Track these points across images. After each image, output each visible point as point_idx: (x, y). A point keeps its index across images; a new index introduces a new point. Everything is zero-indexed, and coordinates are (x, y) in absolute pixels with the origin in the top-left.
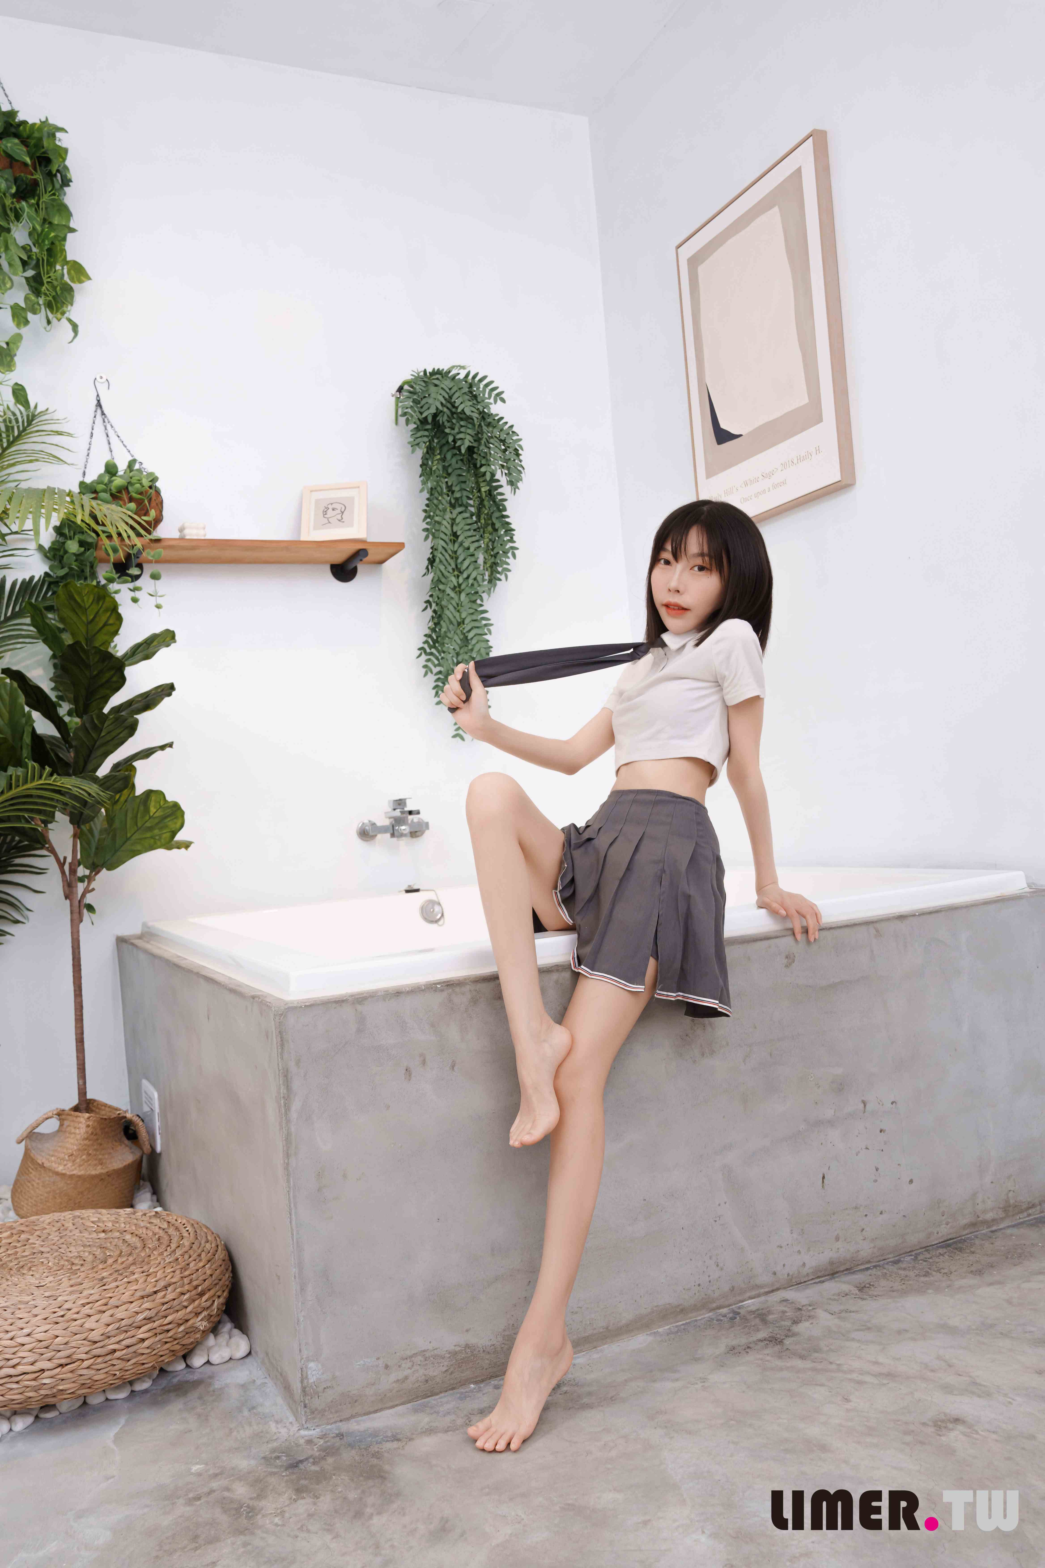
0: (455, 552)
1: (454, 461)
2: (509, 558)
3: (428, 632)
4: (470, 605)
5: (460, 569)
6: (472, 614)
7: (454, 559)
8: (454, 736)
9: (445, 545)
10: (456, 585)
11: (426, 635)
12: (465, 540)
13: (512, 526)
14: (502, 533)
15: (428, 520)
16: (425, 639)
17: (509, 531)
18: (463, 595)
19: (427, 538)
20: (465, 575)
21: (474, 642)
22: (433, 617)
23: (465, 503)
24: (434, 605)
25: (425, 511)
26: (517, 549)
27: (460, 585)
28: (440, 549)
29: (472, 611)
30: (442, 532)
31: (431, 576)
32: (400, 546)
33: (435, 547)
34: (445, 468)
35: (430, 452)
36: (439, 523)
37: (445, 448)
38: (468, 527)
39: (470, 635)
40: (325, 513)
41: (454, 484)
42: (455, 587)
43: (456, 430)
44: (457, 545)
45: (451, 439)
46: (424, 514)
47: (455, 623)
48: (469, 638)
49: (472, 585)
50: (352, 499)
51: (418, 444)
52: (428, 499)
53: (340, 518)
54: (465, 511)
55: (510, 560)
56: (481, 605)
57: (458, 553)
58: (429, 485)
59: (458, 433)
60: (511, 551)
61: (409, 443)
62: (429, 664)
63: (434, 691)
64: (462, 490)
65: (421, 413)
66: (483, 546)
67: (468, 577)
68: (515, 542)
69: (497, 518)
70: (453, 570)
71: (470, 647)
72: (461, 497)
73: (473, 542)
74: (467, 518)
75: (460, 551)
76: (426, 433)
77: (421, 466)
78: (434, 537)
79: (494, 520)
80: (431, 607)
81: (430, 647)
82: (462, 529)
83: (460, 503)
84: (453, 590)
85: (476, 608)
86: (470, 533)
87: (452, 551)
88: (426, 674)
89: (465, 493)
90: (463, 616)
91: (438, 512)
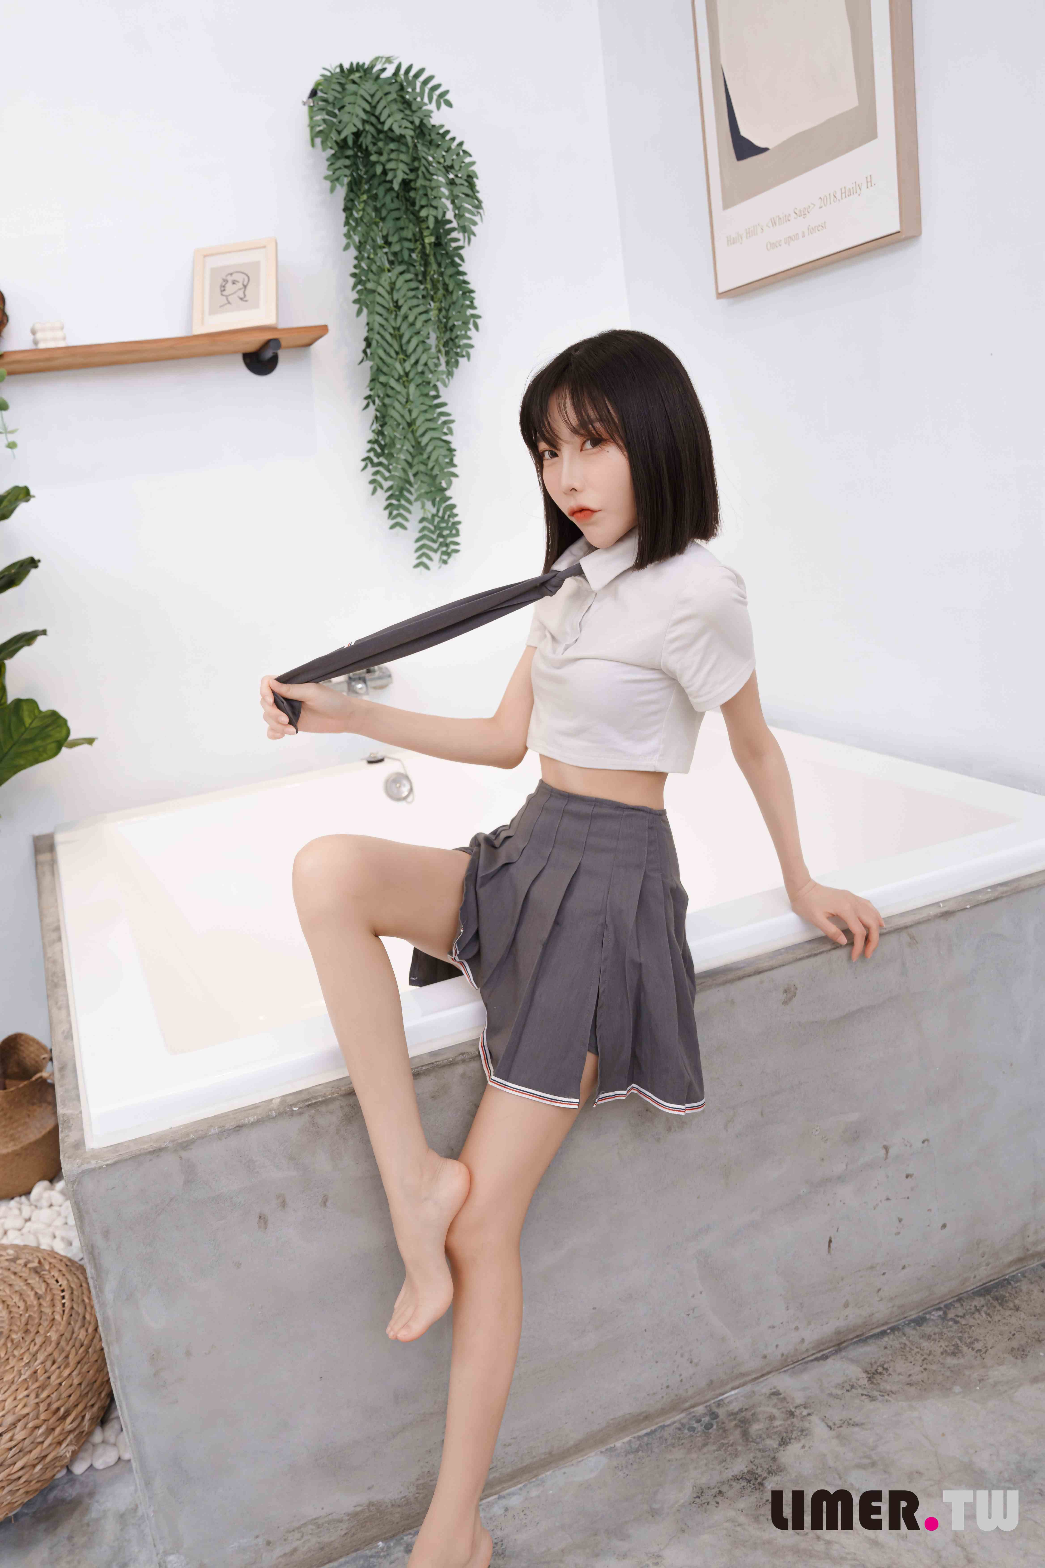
0: (399, 329)
1: (388, 199)
2: (470, 329)
3: (372, 436)
4: (422, 400)
5: (405, 351)
6: (425, 411)
7: (398, 338)
8: (416, 566)
9: (383, 322)
10: (402, 373)
11: (370, 442)
12: (409, 312)
13: (471, 287)
14: (459, 296)
15: (359, 287)
16: (369, 446)
17: (468, 293)
18: (412, 387)
19: (360, 312)
20: (412, 360)
21: (429, 448)
22: (376, 417)
23: (406, 258)
24: (377, 401)
25: (354, 275)
26: (479, 317)
27: (407, 374)
28: (377, 327)
29: (424, 408)
30: (378, 303)
31: (368, 364)
32: (322, 330)
33: (371, 324)
34: (377, 210)
35: (355, 188)
36: (374, 291)
37: (375, 182)
38: (411, 294)
39: (424, 440)
40: (222, 288)
41: (391, 232)
42: (400, 377)
43: (386, 157)
44: (399, 320)
45: (379, 170)
46: (352, 280)
47: (405, 426)
48: (423, 444)
49: (423, 373)
50: (257, 264)
51: (337, 179)
52: (356, 258)
53: (242, 296)
54: (408, 271)
55: (472, 333)
56: (437, 397)
57: (402, 330)
58: (356, 239)
59: (388, 161)
60: (472, 320)
61: (326, 178)
62: (378, 478)
63: (387, 512)
64: (401, 240)
65: (339, 133)
66: (433, 319)
67: (417, 362)
68: (474, 308)
69: (451, 276)
70: (397, 353)
71: (425, 456)
72: (401, 250)
73: (420, 314)
74: (411, 280)
75: (404, 328)
76: (347, 162)
77: (345, 210)
78: (369, 312)
79: (447, 280)
80: (374, 403)
81: (378, 455)
82: (404, 296)
83: (400, 260)
84: (398, 380)
85: (430, 404)
86: (415, 302)
87: (394, 328)
88: (374, 491)
89: (407, 244)
90: (414, 415)
91: (371, 276)
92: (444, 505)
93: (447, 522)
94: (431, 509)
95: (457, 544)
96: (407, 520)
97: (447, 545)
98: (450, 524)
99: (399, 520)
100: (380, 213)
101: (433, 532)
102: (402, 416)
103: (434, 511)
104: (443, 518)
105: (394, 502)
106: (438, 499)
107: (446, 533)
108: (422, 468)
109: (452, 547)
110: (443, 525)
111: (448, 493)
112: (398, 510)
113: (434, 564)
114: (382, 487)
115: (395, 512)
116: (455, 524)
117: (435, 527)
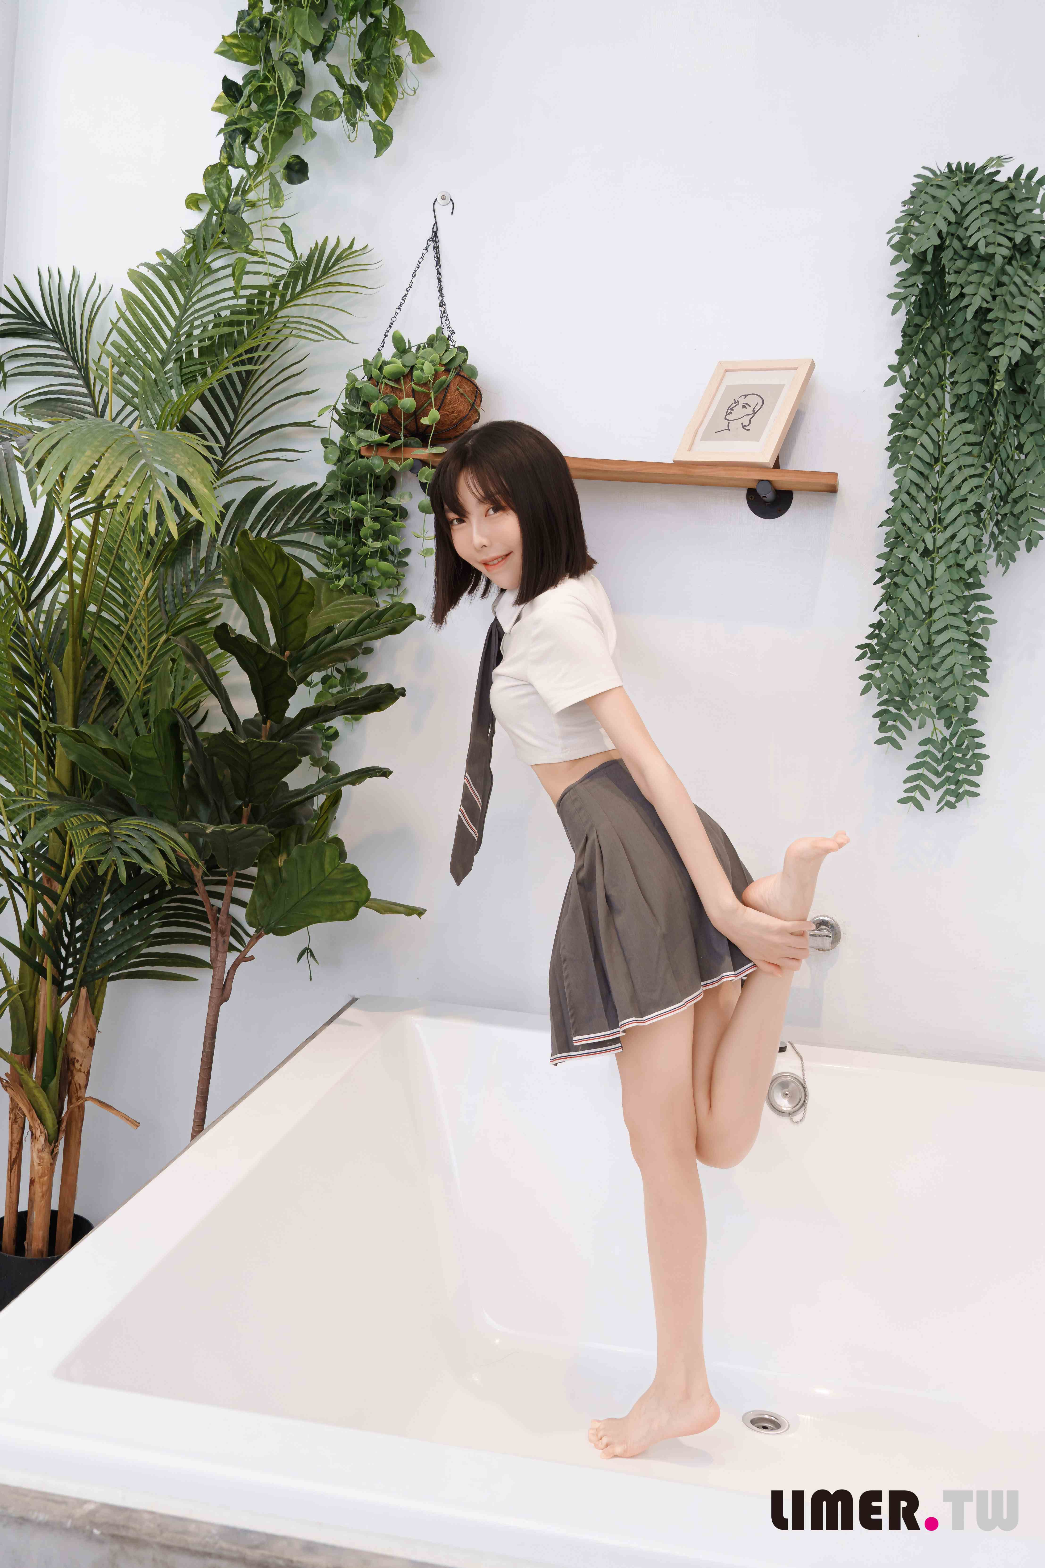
3: (879, 620)
5: (944, 520)
6: (951, 602)
7: (935, 501)
8: (902, 801)
11: (873, 625)
12: (959, 472)
15: (897, 433)
18: (943, 568)
19: (892, 461)
20: (949, 533)
21: (944, 652)
24: (888, 577)
25: (894, 417)
27: (938, 550)
32: (839, 481)
36: (915, 439)
38: (970, 449)
39: (939, 640)
40: (731, 411)
45: (954, 293)
46: (890, 423)
48: (935, 644)
50: (779, 387)
51: (904, 299)
53: (747, 423)
54: (972, 420)
56: (977, 585)
58: (908, 373)
59: (969, 281)
61: (891, 296)
62: (876, 674)
63: (877, 721)
64: (969, 380)
65: (922, 244)
67: (955, 537)
72: (969, 393)
73: (969, 477)
75: (949, 490)
76: (920, 280)
81: (882, 645)
82: (960, 450)
85: (961, 594)
86: (971, 460)
87: (935, 489)
88: (865, 691)
90: (935, 604)
91: (916, 421)
92: (964, 729)
93: (965, 752)
95: (976, 784)
96: (903, 737)
97: (958, 783)
98: (969, 756)
99: (893, 734)
101: (938, 761)
102: (918, 604)
103: (947, 733)
104: (958, 744)
105: (891, 709)
107: (960, 766)
109: (967, 787)
110: (958, 755)
111: (972, 715)
112: (895, 721)
113: (933, 805)
114: (878, 687)
115: (890, 723)
116: (979, 757)
117: (943, 755)
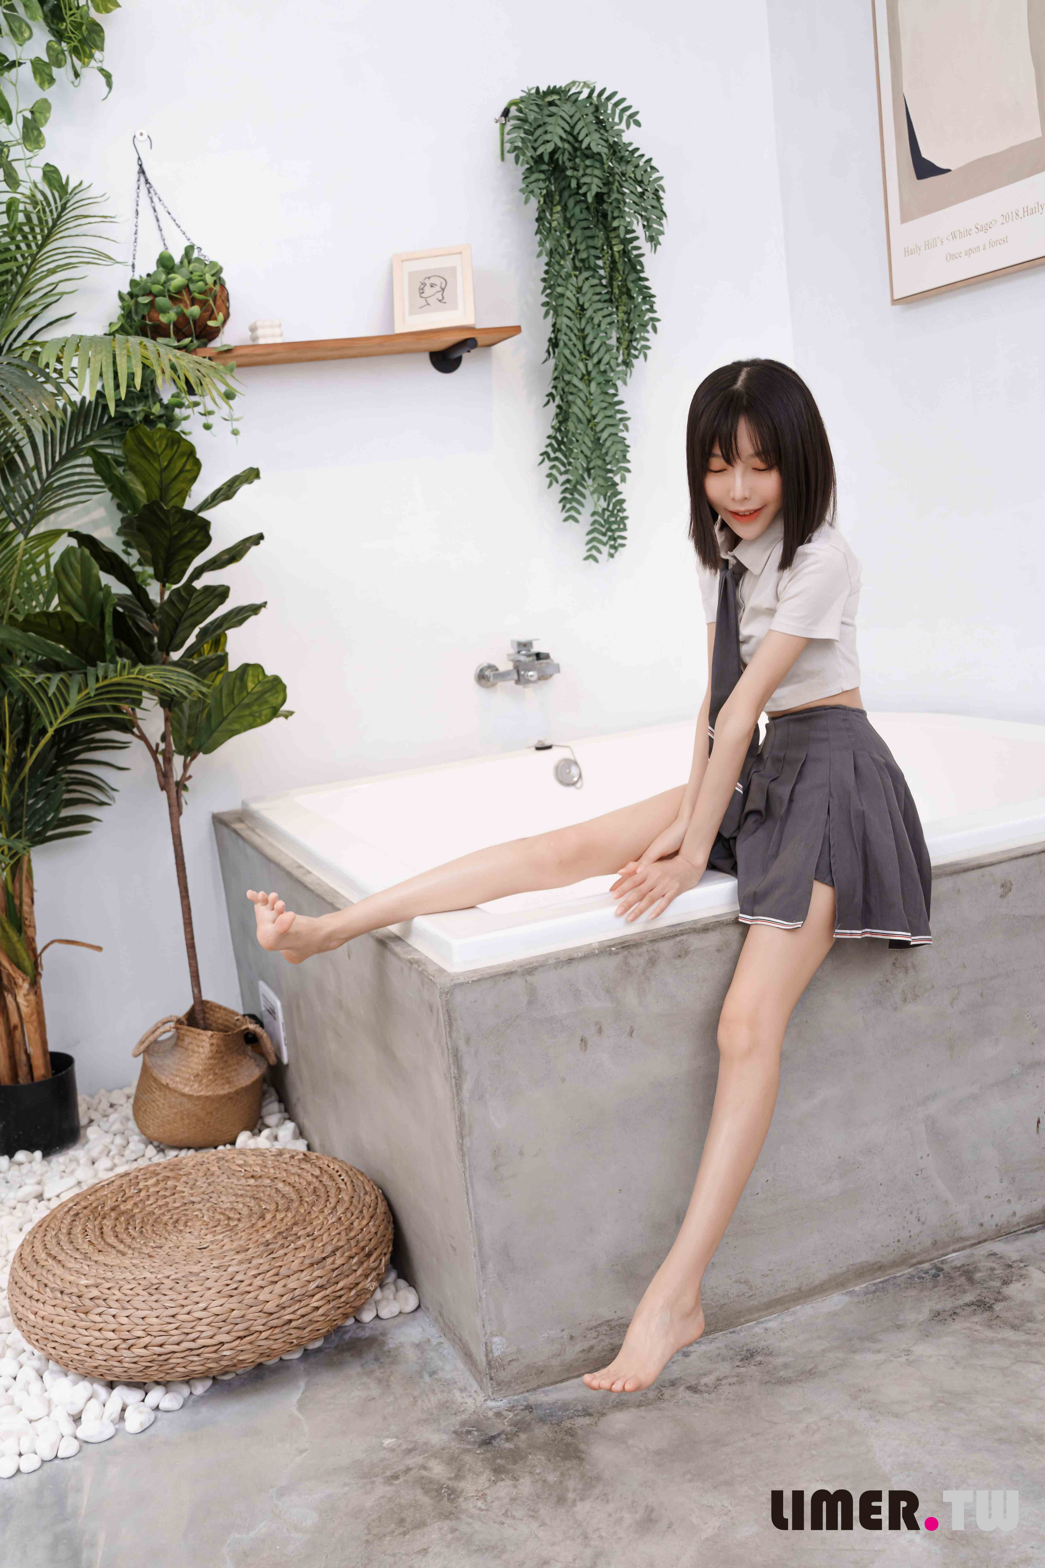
0: (583, 330)
1: (577, 210)
2: (648, 332)
3: (551, 432)
4: (602, 397)
5: (588, 351)
6: (605, 408)
7: (582, 339)
8: (586, 558)
9: (569, 322)
11: (549, 437)
12: (594, 315)
13: (652, 292)
14: (640, 300)
15: (548, 291)
16: (548, 441)
17: (648, 297)
18: (593, 385)
19: (547, 314)
21: (608, 444)
22: (557, 415)
23: (592, 265)
24: (558, 399)
25: (544, 280)
26: (658, 320)
27: (589, 373)
28: (564, 329)
29: (604, 405)
30: (565, 306)
31: (552, 362)
32: (516, 330)
33: (558, 326)
34: (567, 220)
35: (547, 200)
36: (562, 295)
37: (566, 194)
38: (597, 298)
39: (604, 435)
40: (422, 291)
41: (579, 240)
42: (583, 375)
43: (581, 172)
44: (584, 321)
45: (574, 184)
46: (542, 284)
47: (585, 422)
48: (602, 439)
49: (605, 372)
50: (454, 271)
51: (532, 192)
52: (547, 264)
53: (441, 298)
54: (593, 277)
55: (650, 335)
56: (615, 395)
57: (586, 332)
58: (548, 245)
59: (583, 176)
60: (651, 323)
61: (521, 190)
62: (554, 472)
63: (561, 505)
64: (588, 247)
65: (535, 149)
66: (616, 321)
67: (599, 362)
68: (655, 312)
69: (633, 282)
70: (581, 353)
71: (604, 451)
72: (588, 258)
73: (604, 317)
74: (596, 285)
75: (588, 329)
76: (542, 176)
77: (537, 220)
78: (556, 314)
79: (631, 285)
80: (554, 401)
81: (555, 451)
82: (590, 300)
83: (587, 266)
84: (581, 379)
85: (610, 401)
86: (600, 305)
87: (578, 330)
88: (550, 484)
89: (593, 252)
90: (594, 412)
91: (560, 281)
92: (614, 500)
93: (616, 516)
94: (603, 504)
95: (624, 538)
96: (579, 513)
97: (615, 539)
98: (618, 519)
99: (573, 513)
100: (569, 224)
101: (603, 526)
102: (583, 413)
103: (605, 505)
104: (612, 512)
105: (568, 496)
106: (609, 494)
107: (614, 527)
108: (599, 462)
109: (620, 541)
110: (612, 519)
111: (620, 488)
112: (571, 503)
113: (603, 557)
114: (557, 482)
115: (568, 506)
116: (624, 518)
117: (605, 521)
